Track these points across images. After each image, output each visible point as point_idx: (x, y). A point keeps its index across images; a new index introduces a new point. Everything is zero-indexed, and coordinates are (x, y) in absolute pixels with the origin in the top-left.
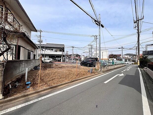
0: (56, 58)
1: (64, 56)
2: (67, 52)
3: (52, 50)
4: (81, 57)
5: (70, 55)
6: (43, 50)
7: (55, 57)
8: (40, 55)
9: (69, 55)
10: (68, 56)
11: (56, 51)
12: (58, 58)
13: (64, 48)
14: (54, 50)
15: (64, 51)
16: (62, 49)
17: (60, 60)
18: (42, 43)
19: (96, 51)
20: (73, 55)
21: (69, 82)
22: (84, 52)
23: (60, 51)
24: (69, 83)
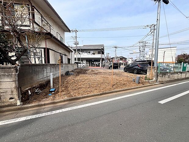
0: (94, 63)
1: (103, 60)
2: (107, 54)
3: (89, 52)
4: (127, 60)
5: (112, 58)
6: (79, 54)
7: (93, 61)
8: (77, 59)
9: (110, 58)
10: (109, 60)
11: (94, 54)
12: (96, 62)
13: (103, 49)
14: (92, 52)
15: (103, 53)
16: (101, 51)
17: (98, 64)
18: (78, 46)
19: (152, 50)
20: (115, 58)
21: (99, 93)
22: (131, 53)
23: (99, 53)
24: (98, 95)
